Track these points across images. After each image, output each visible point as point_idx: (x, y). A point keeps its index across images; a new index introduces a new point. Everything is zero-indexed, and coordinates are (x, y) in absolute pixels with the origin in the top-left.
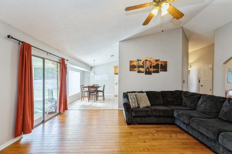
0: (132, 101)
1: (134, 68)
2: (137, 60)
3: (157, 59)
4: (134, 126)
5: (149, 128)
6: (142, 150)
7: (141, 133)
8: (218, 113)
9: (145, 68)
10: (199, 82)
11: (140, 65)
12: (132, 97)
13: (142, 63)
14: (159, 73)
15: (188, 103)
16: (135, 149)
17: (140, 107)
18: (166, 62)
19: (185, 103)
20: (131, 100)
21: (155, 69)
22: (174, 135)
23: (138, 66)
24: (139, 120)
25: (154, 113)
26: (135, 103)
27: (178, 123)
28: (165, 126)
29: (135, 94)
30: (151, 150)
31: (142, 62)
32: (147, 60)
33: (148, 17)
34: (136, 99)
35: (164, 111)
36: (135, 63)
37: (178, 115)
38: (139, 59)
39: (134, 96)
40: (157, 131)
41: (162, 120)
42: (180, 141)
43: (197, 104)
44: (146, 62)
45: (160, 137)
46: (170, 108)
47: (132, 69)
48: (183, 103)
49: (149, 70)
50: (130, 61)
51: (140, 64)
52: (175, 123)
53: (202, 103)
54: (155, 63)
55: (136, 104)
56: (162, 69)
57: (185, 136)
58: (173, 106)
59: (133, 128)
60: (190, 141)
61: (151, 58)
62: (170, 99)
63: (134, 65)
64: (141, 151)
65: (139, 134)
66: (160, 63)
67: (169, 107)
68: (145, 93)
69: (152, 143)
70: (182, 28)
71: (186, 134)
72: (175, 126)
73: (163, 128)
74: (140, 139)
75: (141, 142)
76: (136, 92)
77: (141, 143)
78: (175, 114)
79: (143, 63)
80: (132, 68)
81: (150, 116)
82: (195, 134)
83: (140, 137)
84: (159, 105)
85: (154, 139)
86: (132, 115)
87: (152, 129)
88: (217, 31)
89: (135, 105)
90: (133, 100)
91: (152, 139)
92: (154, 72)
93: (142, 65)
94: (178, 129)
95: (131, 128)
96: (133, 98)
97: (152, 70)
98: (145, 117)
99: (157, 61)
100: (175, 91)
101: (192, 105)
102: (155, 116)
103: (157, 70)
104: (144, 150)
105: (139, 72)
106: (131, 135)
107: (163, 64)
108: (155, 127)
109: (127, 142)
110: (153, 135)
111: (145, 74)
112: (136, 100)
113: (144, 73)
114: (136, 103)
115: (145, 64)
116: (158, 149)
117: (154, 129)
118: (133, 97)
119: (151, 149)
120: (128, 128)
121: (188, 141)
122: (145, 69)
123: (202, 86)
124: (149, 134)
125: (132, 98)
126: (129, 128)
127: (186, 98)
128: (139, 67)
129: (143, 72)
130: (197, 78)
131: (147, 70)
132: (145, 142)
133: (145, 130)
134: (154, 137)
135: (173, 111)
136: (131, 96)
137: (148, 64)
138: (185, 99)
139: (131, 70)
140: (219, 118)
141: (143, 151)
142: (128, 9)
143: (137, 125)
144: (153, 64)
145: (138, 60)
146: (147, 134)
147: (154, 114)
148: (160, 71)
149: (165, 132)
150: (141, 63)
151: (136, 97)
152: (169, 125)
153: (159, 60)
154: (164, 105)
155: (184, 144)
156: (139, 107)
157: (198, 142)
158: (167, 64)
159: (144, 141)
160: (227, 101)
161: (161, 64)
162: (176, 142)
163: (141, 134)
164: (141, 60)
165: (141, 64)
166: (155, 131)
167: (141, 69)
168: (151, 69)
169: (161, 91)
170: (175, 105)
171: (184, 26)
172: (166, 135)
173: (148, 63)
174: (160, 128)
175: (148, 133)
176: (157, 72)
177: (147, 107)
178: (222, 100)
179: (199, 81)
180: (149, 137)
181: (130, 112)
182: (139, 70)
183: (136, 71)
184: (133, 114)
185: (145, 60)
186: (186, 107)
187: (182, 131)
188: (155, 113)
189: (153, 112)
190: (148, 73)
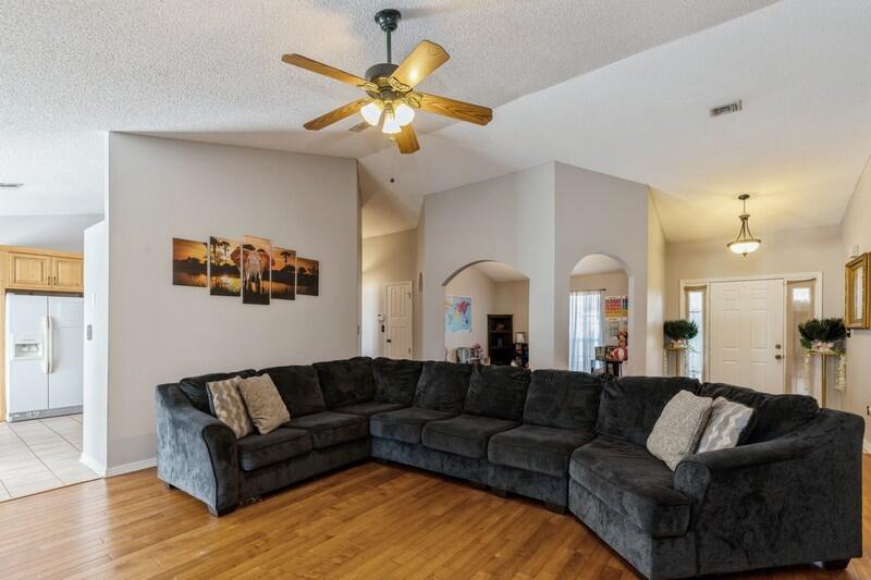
0: (229, 412)
1: (197, 274)
2: (208, 242)
3: (288, 247)
4: (251, 510)
5: (308, 495)
6: (339, 561)
7: (294, 520)
8: (463, 400)
9: (241, 280)
10: (383, 331)
11: (222, 264)
12: (225, 396)
13: (233, 256)
14: (293, 299)
15: (392, 391)
16: (317, 569)
17: (261, 432)
18: (316, 263)
19: (383, 393)
20: (223, 408)
21: (282, 286)
22: (385, 487)
23: (211, 264)
24: (267, 480)
25: (319, 438)
26: (240, 421)
27: (382, 450)
28: (348, 472)
29: (232, 384)
30: (362, 548)
31: (231, 250)
32: (250, 247)
33: (335, 111)
34: (240, 403)
35: (345, 425)
36: (201, 254)
37: (386, 428)
38: (220, 237)
39: (233, 393)
40: (336, 494)
41: (339, 456)
42: (408, 494)
43: (415, 388)
44: (246, 254)
45: (357, 507)
46: (350, 413)
47: (185, 276)
48: (378, 392)
49: (258, 288)
50: (178, 243)
51: (224, 258)
52: (374, 455)
53: (430, 383)
54: (280, 264)
55: (243, 424)
56: (304, 288)
57: (410, 479)
58: (356, 407)
59: (252, 517)
60: (426, 484)
61: (268, 241)
62: (344, 388)
63: (195, 261)
64: (339, 564)
65: (292, 527)
66: (297, 265)
67: (348, 409)
68: (266, 376)
69: (350, 531)
70: (357, 162)
71: (408, 475)
72: (371, 464)
73: (348, 480)
74: (307, 538)
75: (320, 543)
76: (232, 375)
77: (320, 546)
78: (377, 429)
79: (235, 255)
80: (186, 270)
81: (307, 454)
82: (435, 463)
83: (301, 532)
84: (316, 411)
85: (347, 519)
86: (241, 468)
87: (318, 495)
88: (430, 200)
89: (241, 428)
90: (230, 407)
91: (345, 521)
92: (277, 295)
93: (232, 263)
94: (384, 470)
95: (243, 521)
96: (229, 399)
97: (269, 286)
98: (288, 461)
99: (287, 254)
100: (353, 359)
101: (404, 394)
102: (320, 450)
103: (286, 289)
104: (345, 557)
105: (218, 291)
106: (267, 541)
107: (306, 268)
108: (326, 486)
109: (270, 568)
110: (338, 509)
111: (245, 302)
112: (242, 407)
113: (241, 297)
114: (244, 418)
115: (245, 261)
116: (377, 534)
117: (327, 492)
118: (229, 395)
119: (361, 544)
120: (232, 527)
121: (423, 487)
122: (246, 282)
123: (389, 341)
124: (323, 512)
125: (226, 402)
126: (234, 524)
127: (386, 379)
128: (218, 270)
129: (237, 294)
130: (377, 318)
131: (250, 286)
132: (329, 538)
133: (298, 506)
134: (343, 513)
135: (367, 418)
136: (221, 393)
137: (255, 263)
138: (382, 382)
139: (177, 281)
140: (468, 413)
141: (344, 562)
142: (295, 59)
143: (257, 501)
144: (273, 264)
145: (214, 242)
146: (316, 514)
147: (319, 443)
148: (299, 293)
149: (360, 488)
150: (229, 253)
151: (241, 395)
152: (357, 468)
153: (294, 253)
154: (331, 407)
155: (419, 496)
156: (255, 431)
157: (439, 481)
158: (317, 271)
159: (323, 537)
160: (476, 371)
161: (302, 270)
162: (404, 500)
163: (297, 524)
164: (226, 244)
165: (227, 258)
166: (334, 497)
167: (228, 281)
168: (265, 283)
169: (314, 365)
170: (359, 403)
171: (361, 160)
172: (367, 494)
173: (254, 258)
174: (339, 483)
175: (316, 511)
176: (288, 295)
177: (283, 426)
178: (466, 370)
179: (383, 327)
180: (329, 518)
181: (234, 459)
182: (218, 285)
183: (204, 286)
184: (247, 464)
185: (245, 246)
186: (387, 402)
187: (397, 471)
188: (323, 436)
189: (315, 436)
190: (254, 297)
